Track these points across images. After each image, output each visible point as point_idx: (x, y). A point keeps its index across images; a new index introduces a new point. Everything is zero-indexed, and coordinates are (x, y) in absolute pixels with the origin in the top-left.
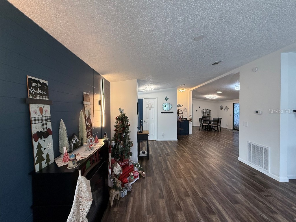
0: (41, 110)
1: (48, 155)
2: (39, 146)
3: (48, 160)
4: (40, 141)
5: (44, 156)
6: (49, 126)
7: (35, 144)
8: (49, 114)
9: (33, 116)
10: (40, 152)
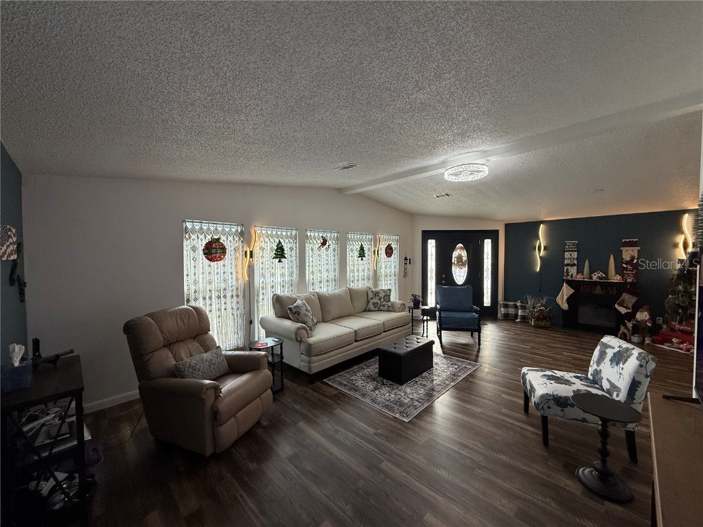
0: (571, 255)
1: (572, 275)
2: (567, 269)
3: (572, 277)
4: (569, 268)
5: (570, 274)
6: (575, 262)
7: (565, 268)
8: (576, 256)
9: (566, 257)
10: (567, 272)
